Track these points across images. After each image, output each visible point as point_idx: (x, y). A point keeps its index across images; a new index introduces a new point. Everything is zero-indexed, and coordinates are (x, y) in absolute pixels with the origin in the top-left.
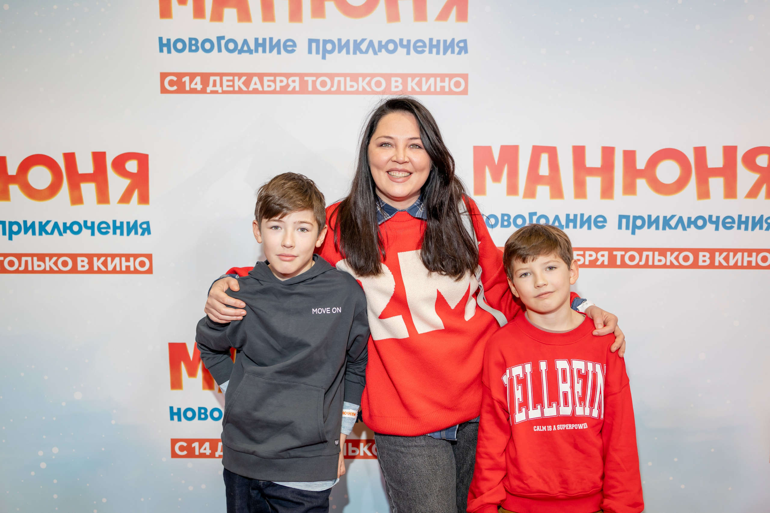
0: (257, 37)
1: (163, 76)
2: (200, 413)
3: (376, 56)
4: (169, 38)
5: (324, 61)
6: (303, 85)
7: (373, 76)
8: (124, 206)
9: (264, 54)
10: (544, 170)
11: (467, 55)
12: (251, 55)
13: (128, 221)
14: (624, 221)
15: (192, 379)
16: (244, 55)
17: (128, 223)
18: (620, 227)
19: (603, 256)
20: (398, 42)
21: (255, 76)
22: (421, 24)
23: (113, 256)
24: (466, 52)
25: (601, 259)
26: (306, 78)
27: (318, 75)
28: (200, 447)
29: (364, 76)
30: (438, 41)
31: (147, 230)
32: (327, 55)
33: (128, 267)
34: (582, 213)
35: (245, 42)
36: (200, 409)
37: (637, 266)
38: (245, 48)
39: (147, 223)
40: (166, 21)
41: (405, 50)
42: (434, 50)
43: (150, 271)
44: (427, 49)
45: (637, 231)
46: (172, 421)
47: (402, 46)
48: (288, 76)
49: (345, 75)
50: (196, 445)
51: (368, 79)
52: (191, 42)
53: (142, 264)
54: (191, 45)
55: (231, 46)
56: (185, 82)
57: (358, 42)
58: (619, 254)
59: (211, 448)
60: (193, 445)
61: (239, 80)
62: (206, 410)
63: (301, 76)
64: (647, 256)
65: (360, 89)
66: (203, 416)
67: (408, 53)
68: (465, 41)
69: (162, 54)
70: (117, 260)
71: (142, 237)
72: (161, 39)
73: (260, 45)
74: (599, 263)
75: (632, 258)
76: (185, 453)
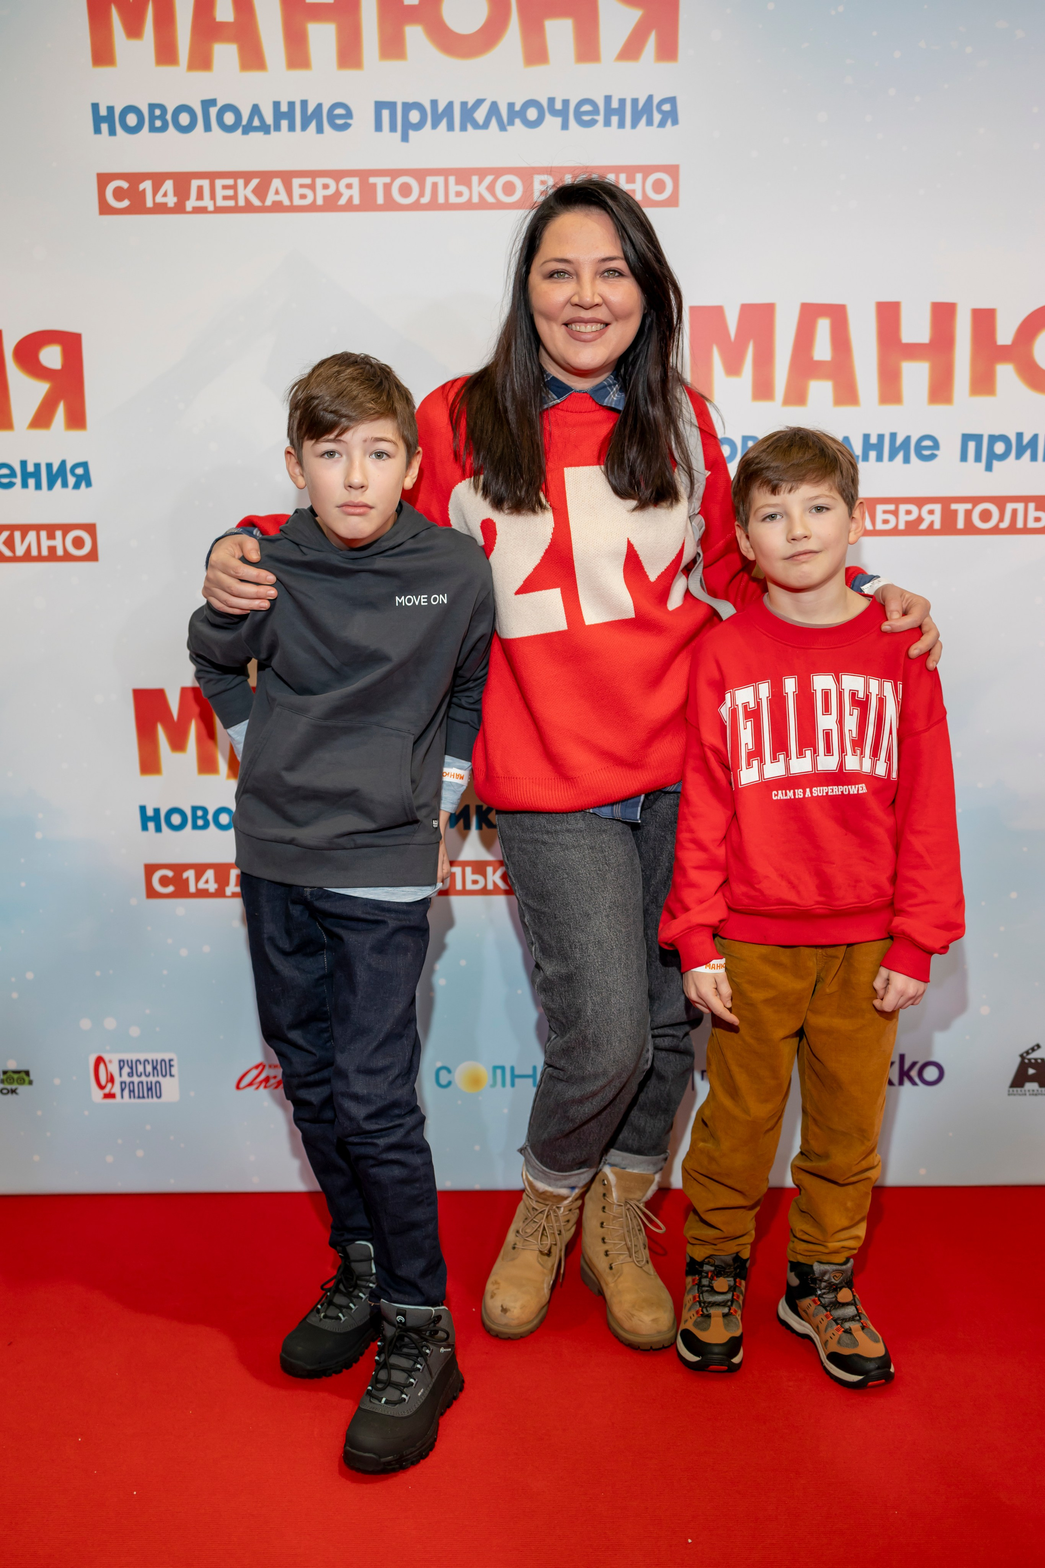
0: (277, 100)
1: (103, 179)
2: (195, 818)
3: (503, 133)
4: (110, 104)
5: (404, 144)
6: (368, 191)
7: (498, 172)
8: (39, 433)
9: (292, 134)
10: (822, 350)
11: (676, 127)
12: (267, 136)
13: (49, 461)
14: (972, 445)
15: (178, 755)
16: (252, 135)
17: (49, 466)
18: (964, 458)
19: (931, 512)
20: (545, 104)
21: (277, 177)
22: (588, 67)
23: (25, 529)
24: (675, 122)
25: (928, 520)
26: (372, 180)
27: (394, 174)
28: (198, 879)
29: (482, 173)
30: (622, 102)
31: (84, 479)
32: (412, 134)
33: (52, 549)
34: (893, 431)
35: (256, 110)
36: (194, 809)
37: (995, 531)
38: (256, 123)
39: (85, 465)
40: (104, 71)
41: (559, 120)
42: (615, 119)
43: (93, 556)
44: (601, 118)
45: (996, 464)
46: (145, 833)
47: (554, 112)
48: (337, 175)
49: (445, 173)
50: (190, 874)
51: (489, 179)
52: (154, 112)
53: (78, 543)
54: (152, 118)
55: (229, 118)
56: (144, 190)
57: (470, 105)
58: (961, 508)
59: (217, 880)
60: (185, 875)
61: (246, 185)
62: (205, 810)
63: (364, 175)
64: (1015, 512)
65: (475, 199)
66: (200, 822)
67: (565, 126)
68: (672, 100)
69: (98, 136)
70: (32, 536)
71: (76, 491)
72: (95, 107)
73: (284, 115)
74: (924, 526)
75: (986, 516)
76: (170, 889)
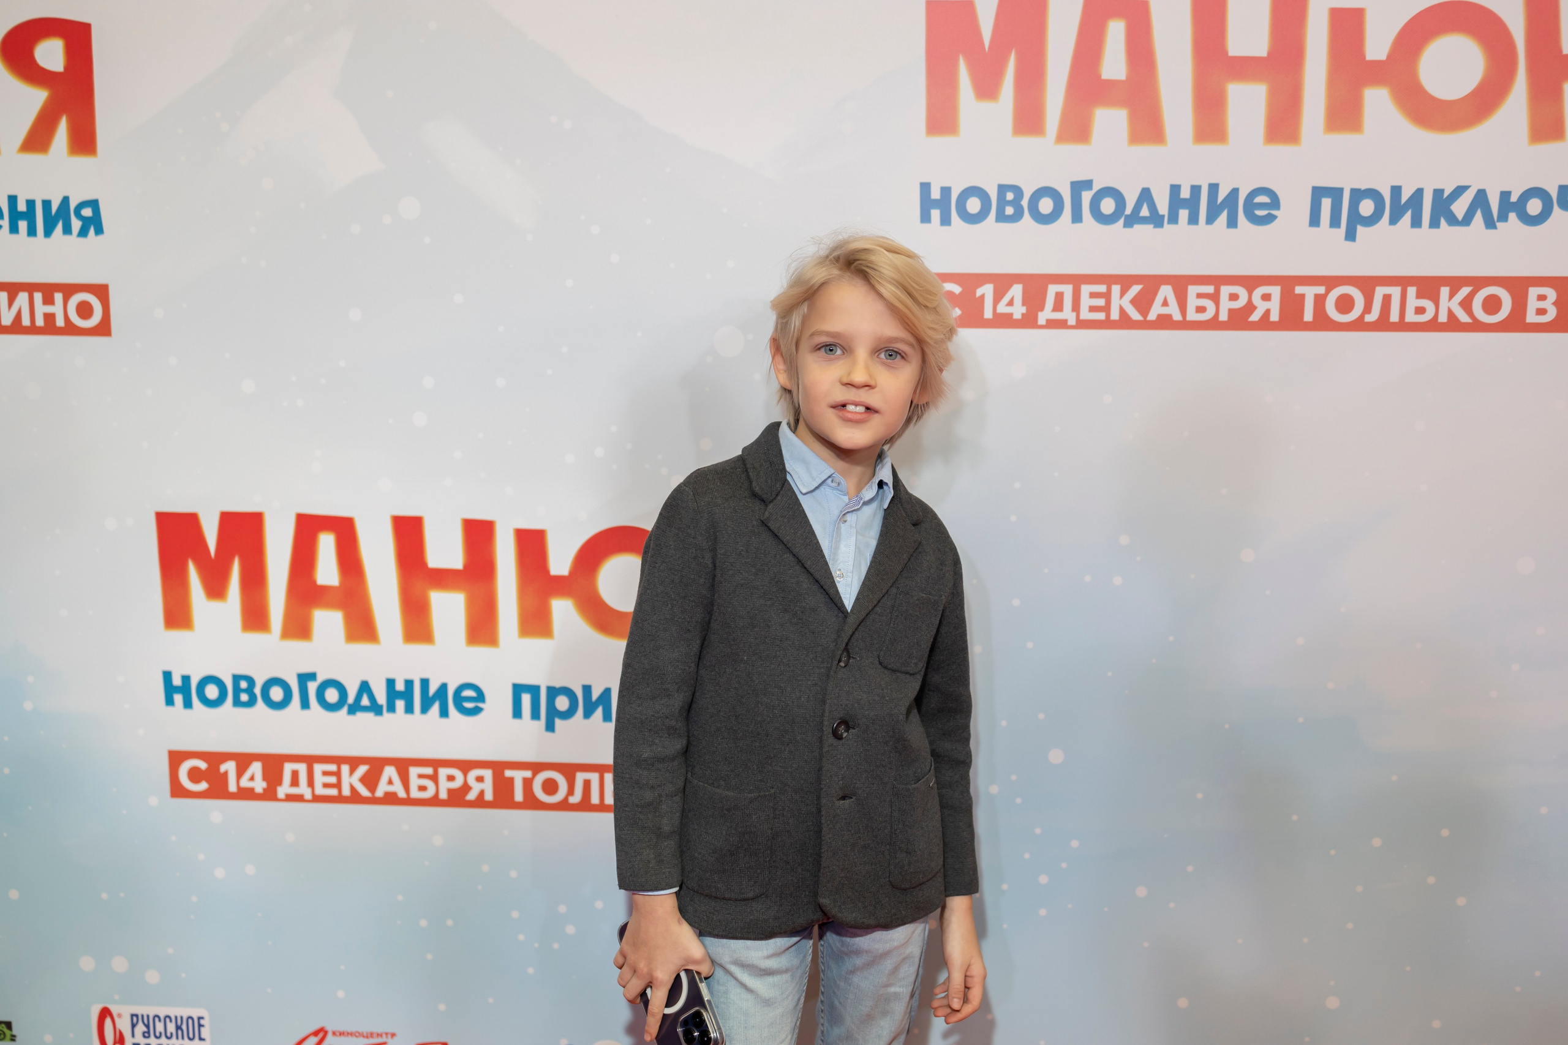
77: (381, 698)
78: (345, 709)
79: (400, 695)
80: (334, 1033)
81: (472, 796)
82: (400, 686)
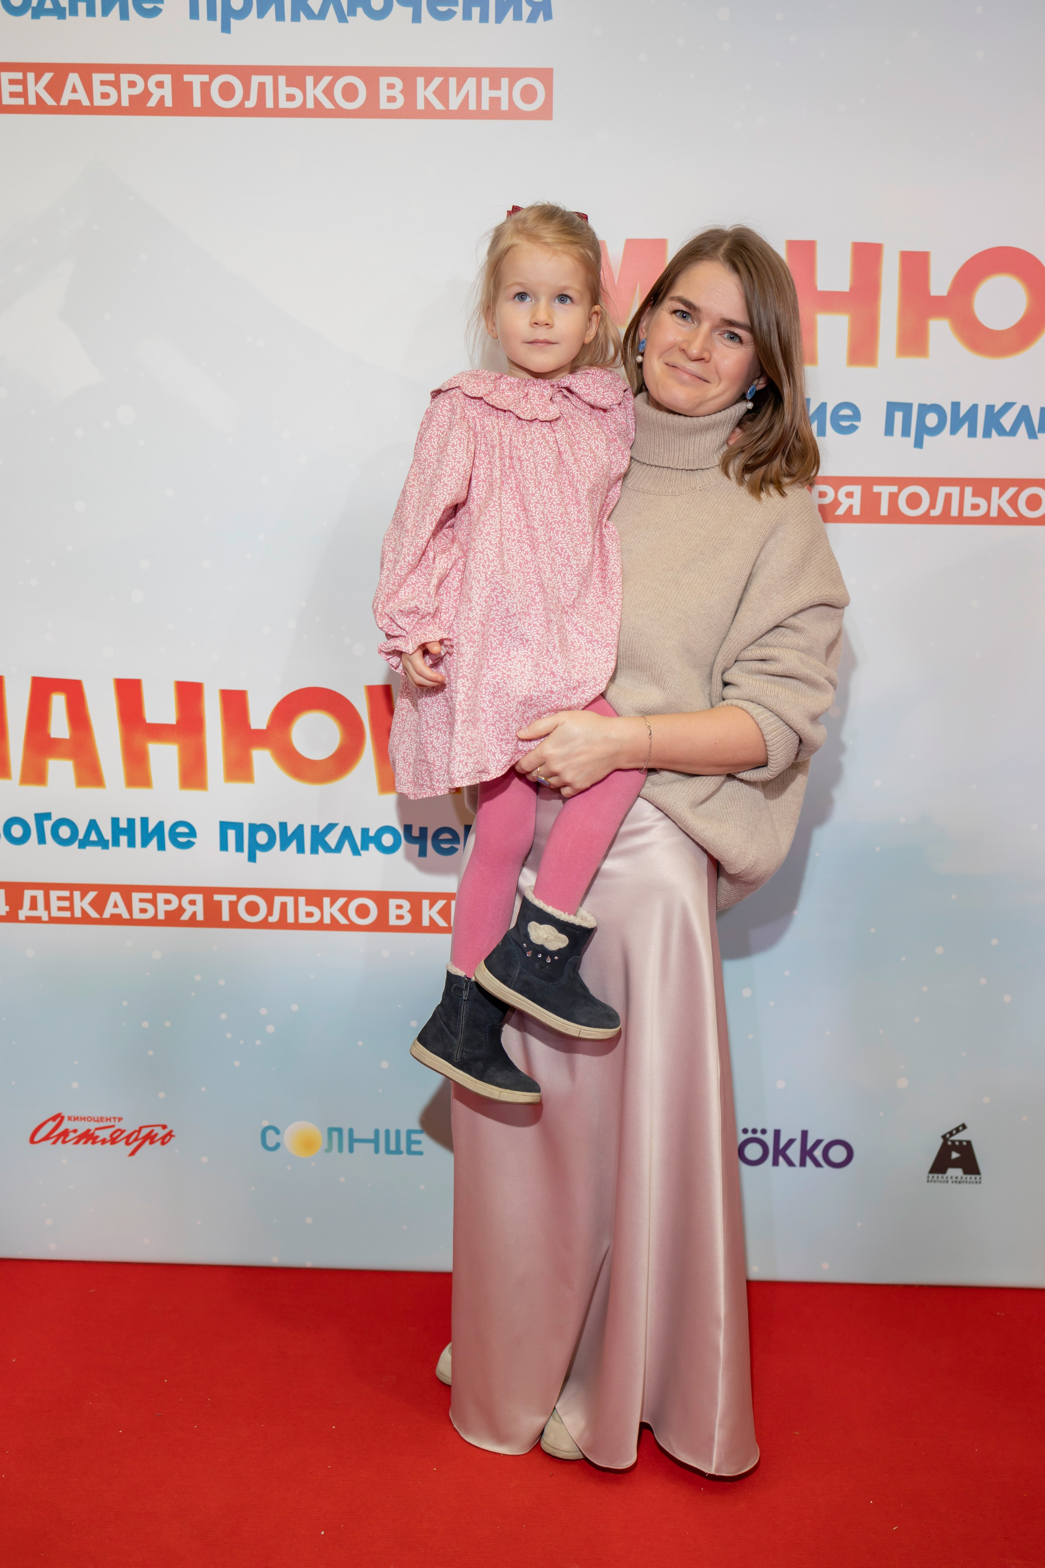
77: (107, 835)
78: (76, 844)
79: (123, 831)
80: (69, 1118)
81: (185, 917)
82: (123, 824)
